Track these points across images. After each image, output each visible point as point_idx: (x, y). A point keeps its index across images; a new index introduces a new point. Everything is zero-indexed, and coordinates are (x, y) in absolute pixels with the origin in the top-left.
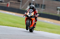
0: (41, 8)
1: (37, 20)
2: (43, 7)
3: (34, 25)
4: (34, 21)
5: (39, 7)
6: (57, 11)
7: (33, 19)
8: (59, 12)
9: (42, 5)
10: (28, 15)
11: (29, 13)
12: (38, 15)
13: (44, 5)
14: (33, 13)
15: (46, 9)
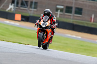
0: (31, 7)
1: (54, 32)
2: (33, 6)
3: (50, 40)
4: (50, 34)
5: (27, 5)
6: (56, 12)
7: (49, 31)
8: (60, 14)
9: (32, 2)
10: (41, 25)
11: (43, 22)
12: (56, 24)
13: (36, 3)
14: (49, 21)
15: (38, 8)
